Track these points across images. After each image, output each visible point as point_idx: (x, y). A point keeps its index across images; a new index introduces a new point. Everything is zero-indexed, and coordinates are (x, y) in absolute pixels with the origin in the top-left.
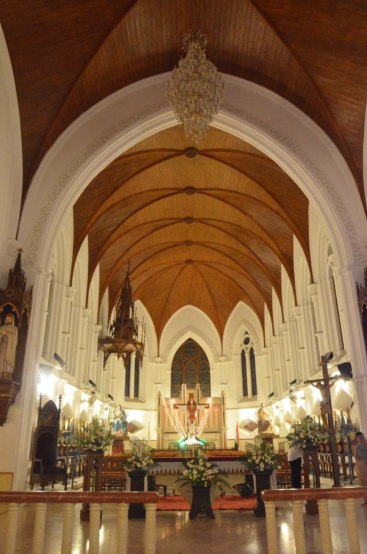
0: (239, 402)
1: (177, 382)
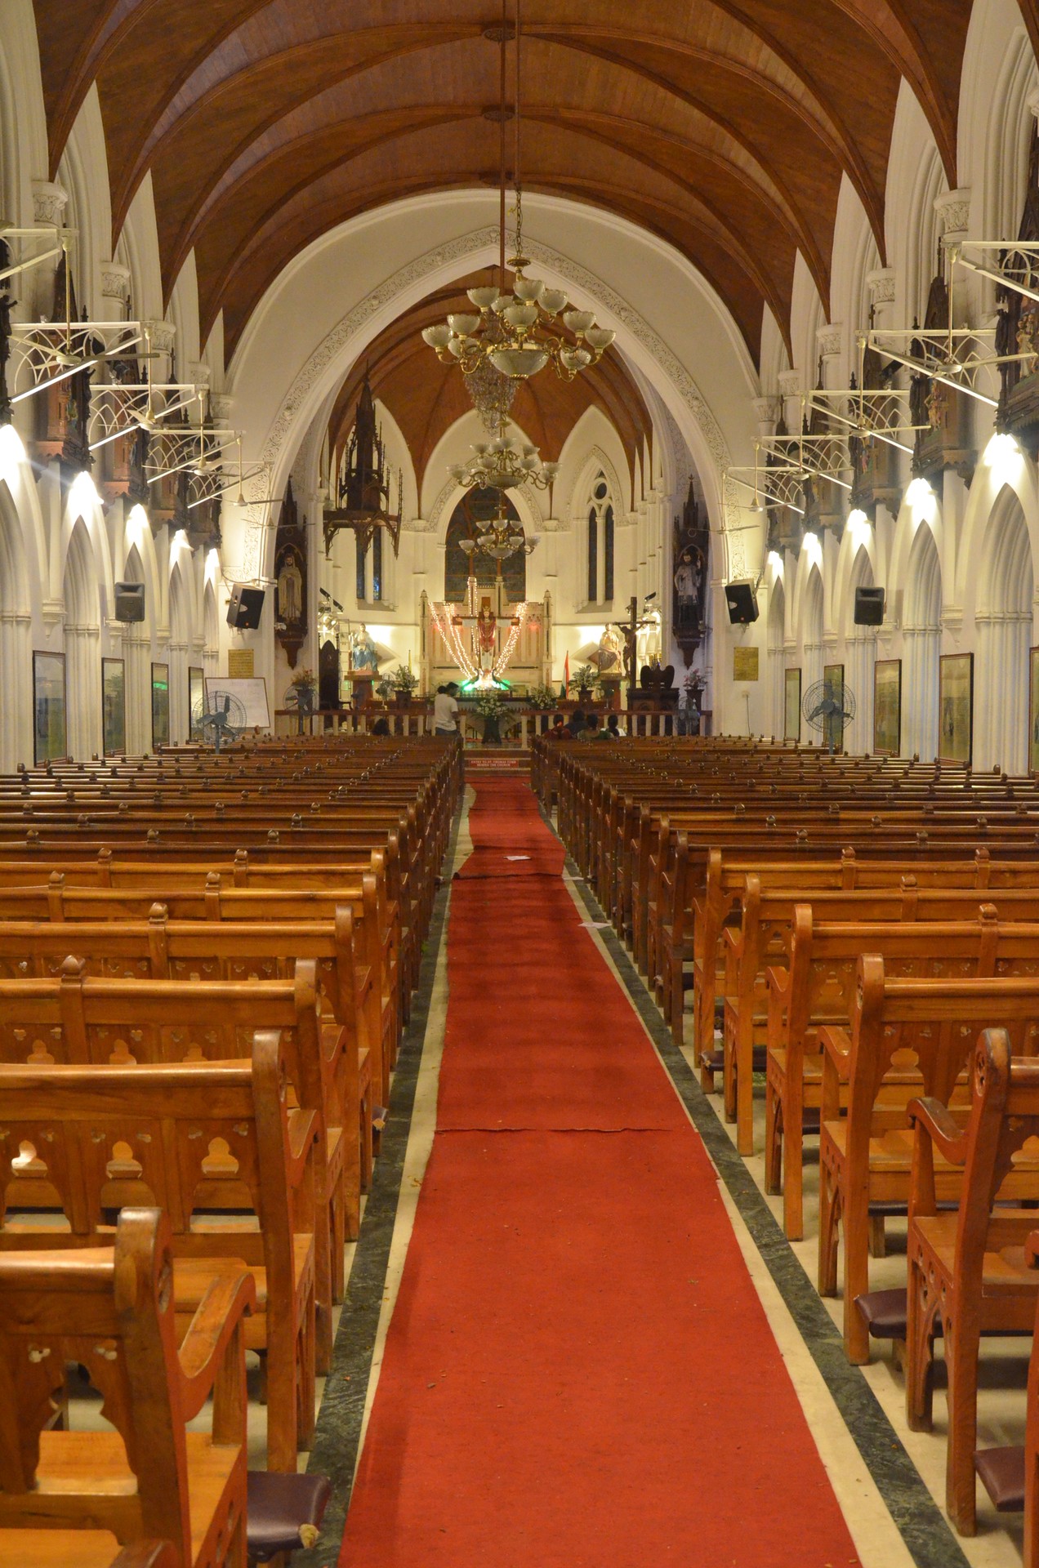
0: (578, 612)
1: (458, 568)
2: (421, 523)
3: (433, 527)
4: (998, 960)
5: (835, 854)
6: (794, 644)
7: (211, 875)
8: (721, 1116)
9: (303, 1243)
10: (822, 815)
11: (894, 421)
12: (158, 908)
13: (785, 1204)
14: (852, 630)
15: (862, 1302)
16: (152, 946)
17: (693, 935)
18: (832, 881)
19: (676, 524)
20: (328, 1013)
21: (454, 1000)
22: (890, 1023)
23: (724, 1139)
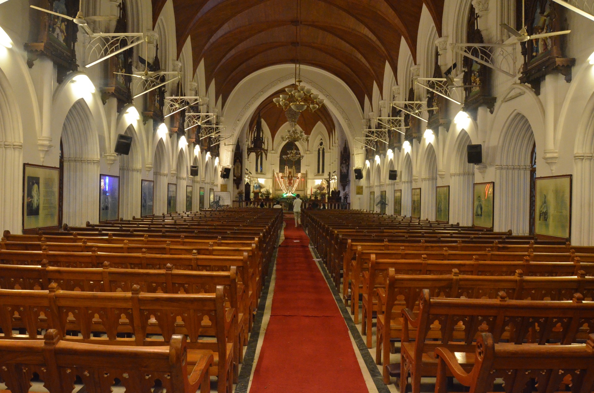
0: (315, 176)
1: (283, 163)
2: (273, 152)
3: (276, 153)
4: (427, 271)
5: (382, 241)
6: (372, 185)
7: (210, 243)
8: (350, 313)
9: (230, 346)
10: (379, 230)
11: (400, 126)
12: (195, 251)
13: (367, 338)
14: (388, 181)
15: (388, 367)
16: (193, 262)
17: (343, 262)
18: (381, 248)
19: (341, 153)
20: (241, 282)
21: (277, 279)
22: (396, 288)
23: (351, 319)
